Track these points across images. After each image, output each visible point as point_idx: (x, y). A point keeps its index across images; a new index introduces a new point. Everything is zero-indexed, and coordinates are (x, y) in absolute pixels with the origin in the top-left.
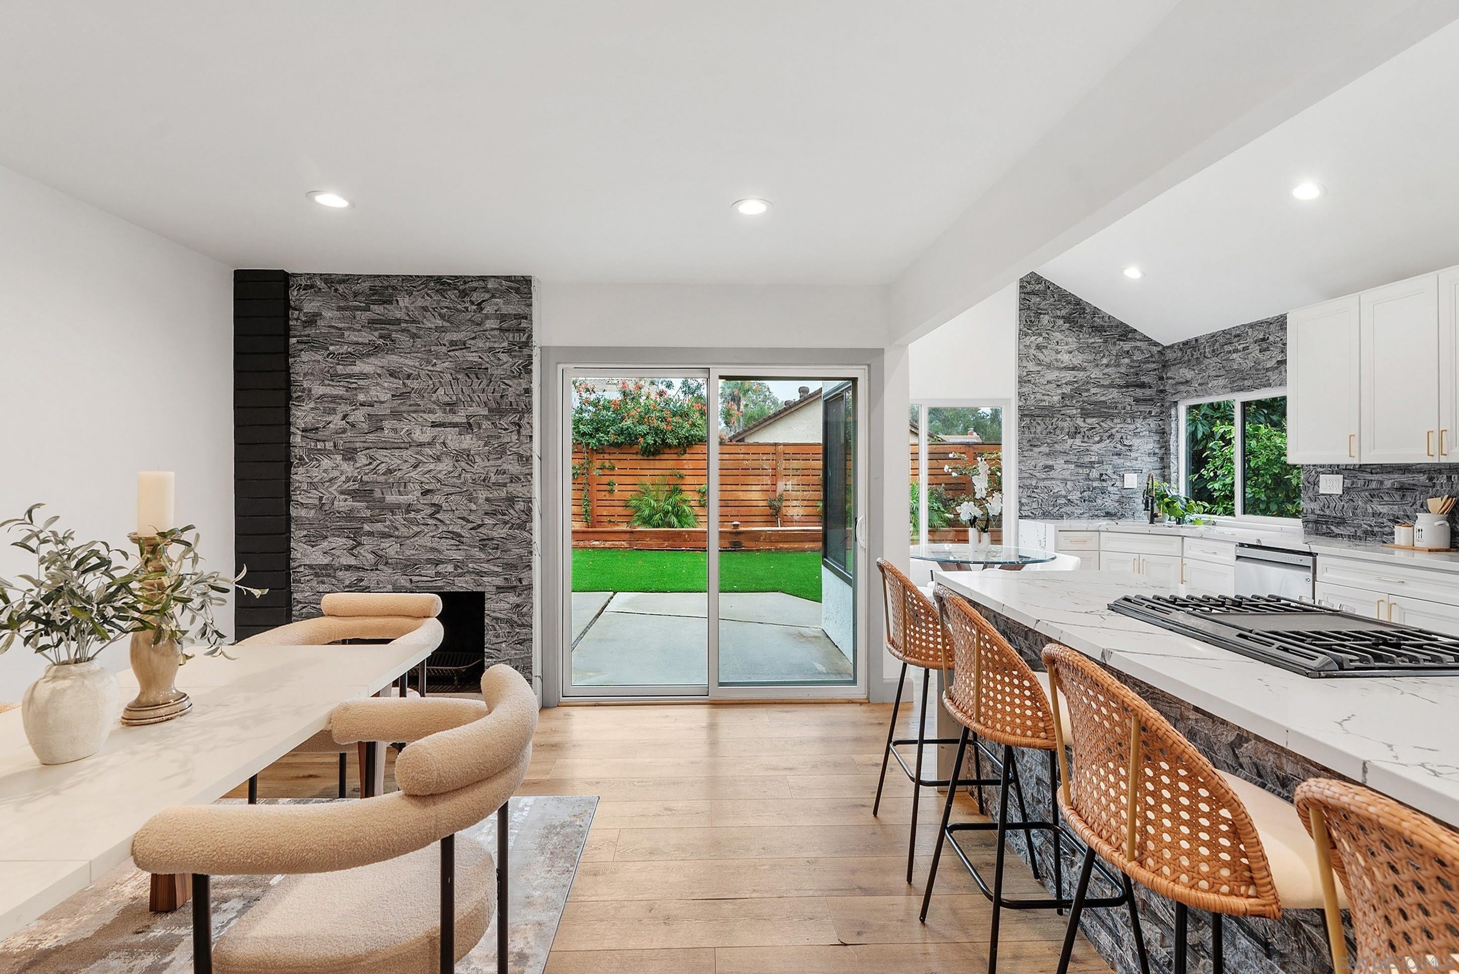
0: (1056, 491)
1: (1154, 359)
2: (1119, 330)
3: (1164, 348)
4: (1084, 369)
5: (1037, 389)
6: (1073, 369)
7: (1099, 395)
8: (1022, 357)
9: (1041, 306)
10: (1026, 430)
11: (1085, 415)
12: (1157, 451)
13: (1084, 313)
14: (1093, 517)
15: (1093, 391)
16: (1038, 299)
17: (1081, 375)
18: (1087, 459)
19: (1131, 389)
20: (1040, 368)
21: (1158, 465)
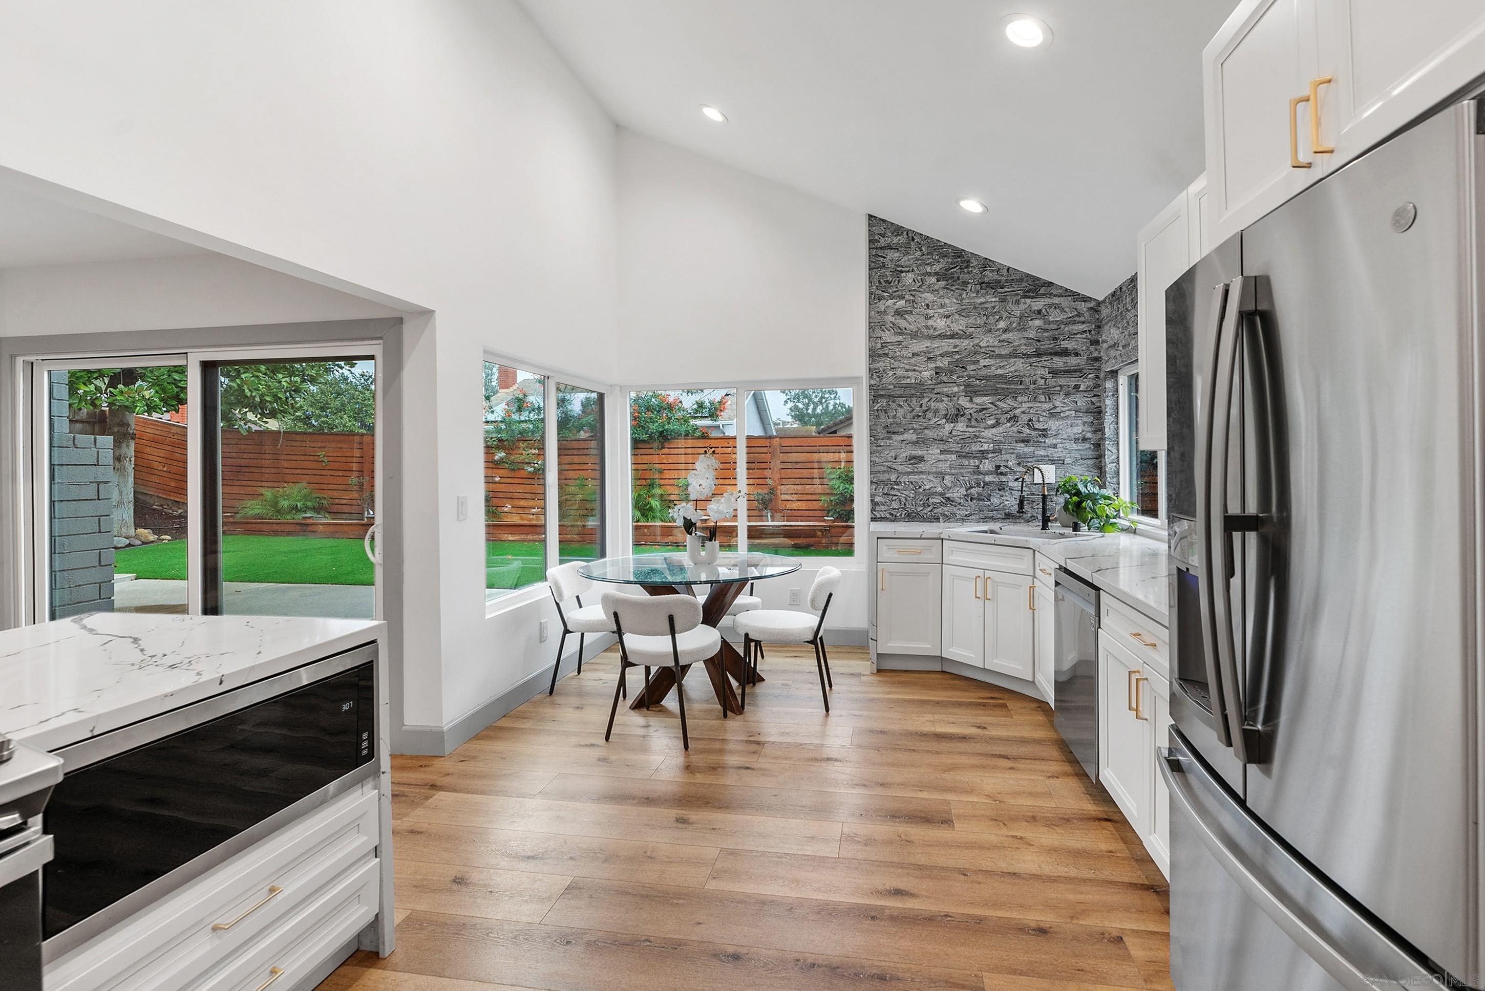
0: (927, 487)
1: (1082, 319)
2: (1024, 284)
3: (1099, 303)
4: (970, 337)
5: (896, 364)
6: (952, 337)
7: (993, 368)
8: (874, 326)
9: (902, 263)
10: (882, 414)
11: (971, 392)
12: (1089, 435)
13: (968, 267)
14: (985, 519)
15: (983, 362)
16: (897, 255)
17: (965, 343)
18: (975, 448)
19: (1044, 358)
20: (900, 338)
21: (1090, 453)
